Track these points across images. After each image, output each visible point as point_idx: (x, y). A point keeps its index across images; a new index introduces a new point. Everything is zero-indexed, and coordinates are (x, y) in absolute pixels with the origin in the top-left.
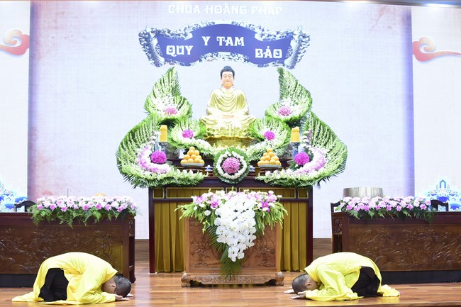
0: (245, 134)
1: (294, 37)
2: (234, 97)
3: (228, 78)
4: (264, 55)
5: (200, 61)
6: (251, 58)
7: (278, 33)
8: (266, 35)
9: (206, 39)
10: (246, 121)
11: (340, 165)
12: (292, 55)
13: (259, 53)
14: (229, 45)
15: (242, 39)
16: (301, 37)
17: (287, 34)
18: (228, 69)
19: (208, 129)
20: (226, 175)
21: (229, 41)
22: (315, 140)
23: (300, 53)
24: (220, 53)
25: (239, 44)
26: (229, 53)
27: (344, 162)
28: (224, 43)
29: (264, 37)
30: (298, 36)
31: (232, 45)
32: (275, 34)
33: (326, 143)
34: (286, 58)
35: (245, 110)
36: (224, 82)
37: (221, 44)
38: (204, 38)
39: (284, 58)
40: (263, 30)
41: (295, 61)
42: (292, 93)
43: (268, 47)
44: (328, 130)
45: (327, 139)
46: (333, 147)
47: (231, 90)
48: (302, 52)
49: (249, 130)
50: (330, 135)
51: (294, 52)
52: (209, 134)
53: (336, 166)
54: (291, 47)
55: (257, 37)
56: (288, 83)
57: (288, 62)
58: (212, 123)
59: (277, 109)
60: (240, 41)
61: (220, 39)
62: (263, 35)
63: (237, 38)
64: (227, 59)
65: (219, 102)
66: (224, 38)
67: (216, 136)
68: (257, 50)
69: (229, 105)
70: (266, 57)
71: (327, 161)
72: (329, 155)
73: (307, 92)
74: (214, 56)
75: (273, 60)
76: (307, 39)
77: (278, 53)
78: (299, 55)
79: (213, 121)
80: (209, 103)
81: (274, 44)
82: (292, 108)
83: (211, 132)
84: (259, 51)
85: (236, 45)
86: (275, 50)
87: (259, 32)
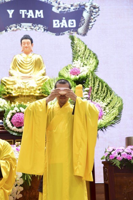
0: (38, 92)
1: (86, 8)
2: (32, 61)
3: (26, 45)
4: (61, 25)
5: (6, 31)
6: (49, 28)
7: (72, 6)
8: (62, 8)
9: (11, 12)
10: (41, 81)
11: (116, 117)
12: (85, 24)
13: (56, 24)
14: (31, 17)
15: (41, 11)
16: (92, 8)
17: (80, 6)
18: (26, 37)
19: (7, 89)
20: (14, 128)
21: (30, 14)
22: (95, 95)
23: (91, 22)
24: (23, 24)
25: (39, 16)
26: (31, 24)
27: (120, 114)
28: (26, 16)
29: (60, 10)
30: (89, 7)
31: (33, 17)
32: (69, 6)
33: (105, 98)
34: (79, 27)
35: (43, 71)
36: (24, 48)
37: (23, 17)
38: (8, 11)
39: (78, 26)
40: (59, 4)
41: (87, 29)
42: (82, 56)
43: (64, 18)
44: (106, 86)
45: (105, 94)
46: (111, 101)
47: (30, 55)
48: (93, 21)
49: (42, 89)
50: (107, 91)
51: (86, 21)
52: (8, 93)
53: (113, 117)
54: (83, 17)
55: (54, 9)
56: (78, 48)
57: (81, 30)
58: (11, 83)
59: (70, 70)
60: (40, 14)
61: (23, 12)
62: (59, 8)
63: (37, 11)
64: (29, 29)
65: (19, 65)
66: (26, 11)
67: (14, 95)
68: (54, 21)
69: (28, 68)
70: (62, 27)
71: (105, 114)
72: (107, 108)
73: (94, 54)
74: (18, 27)
75: (69, 29)
76: (97, 10)
77: (72, 23)
78: (91, 24)
79: (12, 82)
80: (11, 67)
81: (69, 16)
82: (81, 69)
83: (10, 91)
84: (56, 22)
85: (36, 17)
86: (70, 21)
87: (56, 5)
